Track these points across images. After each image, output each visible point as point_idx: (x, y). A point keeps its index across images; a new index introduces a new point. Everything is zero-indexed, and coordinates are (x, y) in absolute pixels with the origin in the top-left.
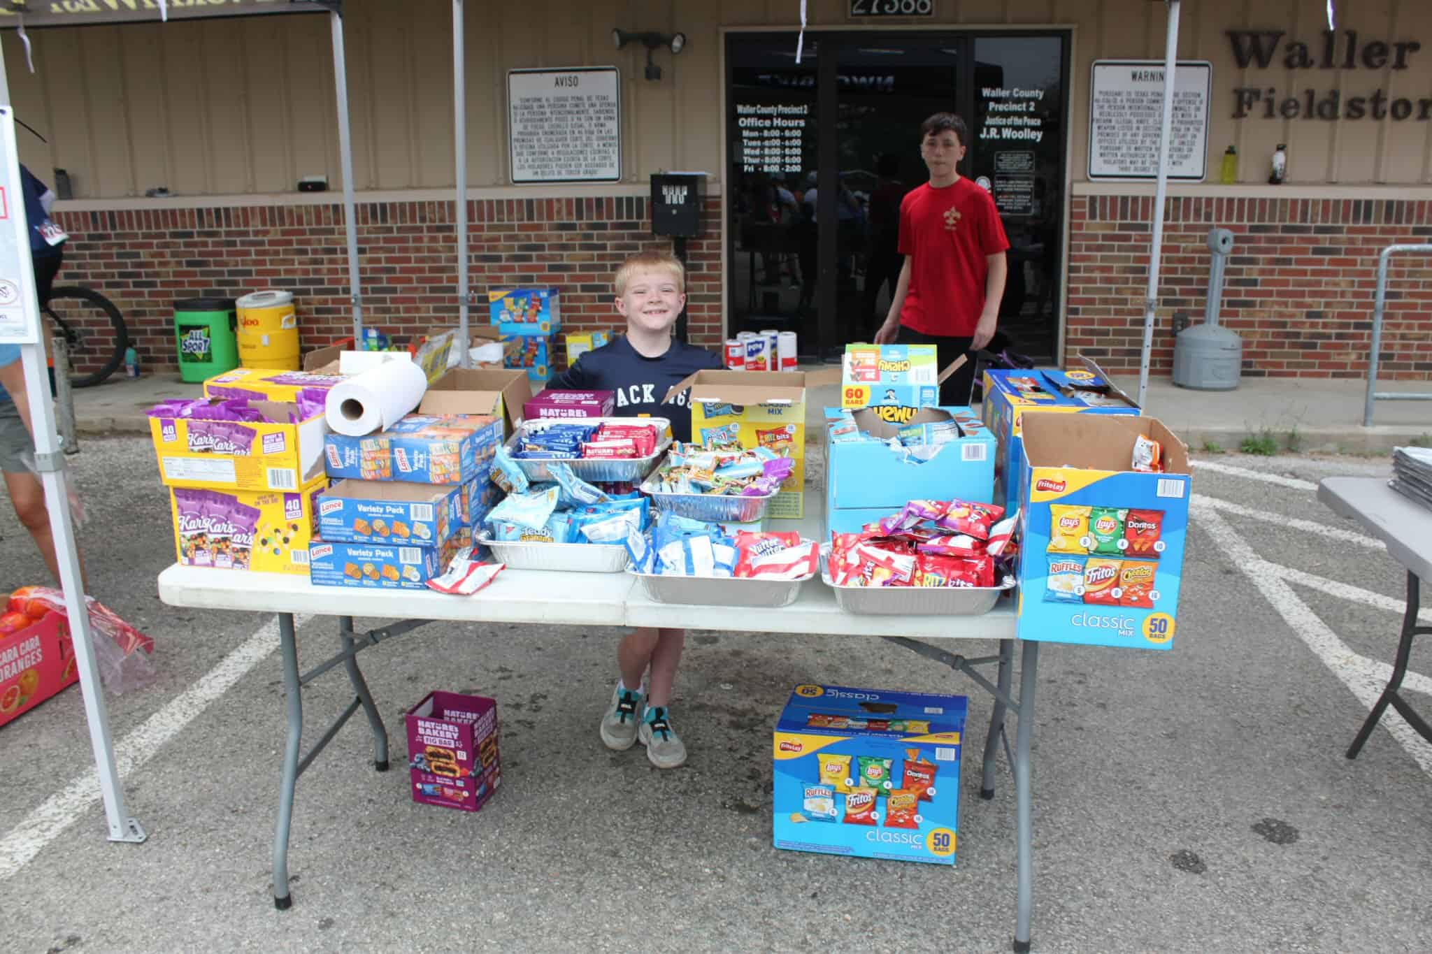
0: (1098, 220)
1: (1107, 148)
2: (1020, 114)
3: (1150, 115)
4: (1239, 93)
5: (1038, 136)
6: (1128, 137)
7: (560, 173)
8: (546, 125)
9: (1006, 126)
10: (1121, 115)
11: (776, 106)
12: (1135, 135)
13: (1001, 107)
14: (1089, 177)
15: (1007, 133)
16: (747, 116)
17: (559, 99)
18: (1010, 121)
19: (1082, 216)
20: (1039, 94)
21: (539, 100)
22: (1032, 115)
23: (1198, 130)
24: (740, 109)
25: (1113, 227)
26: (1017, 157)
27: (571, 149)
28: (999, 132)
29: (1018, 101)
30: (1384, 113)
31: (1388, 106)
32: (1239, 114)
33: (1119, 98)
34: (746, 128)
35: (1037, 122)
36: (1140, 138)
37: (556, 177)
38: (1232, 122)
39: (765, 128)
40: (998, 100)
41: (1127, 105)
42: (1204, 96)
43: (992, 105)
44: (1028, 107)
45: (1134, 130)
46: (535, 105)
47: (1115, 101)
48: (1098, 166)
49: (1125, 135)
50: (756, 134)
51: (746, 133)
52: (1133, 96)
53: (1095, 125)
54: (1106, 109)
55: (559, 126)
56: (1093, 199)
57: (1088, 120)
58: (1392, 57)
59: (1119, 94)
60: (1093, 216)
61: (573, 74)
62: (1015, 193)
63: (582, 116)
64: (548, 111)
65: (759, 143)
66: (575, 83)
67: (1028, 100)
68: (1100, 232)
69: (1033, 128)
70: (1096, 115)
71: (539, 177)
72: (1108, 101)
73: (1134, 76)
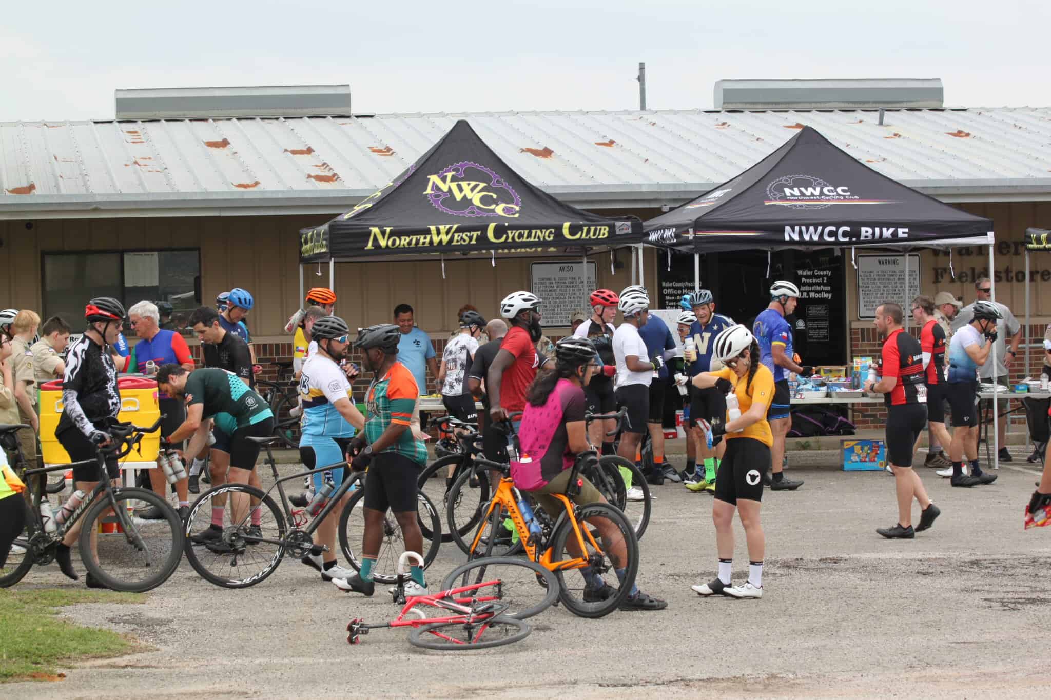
0: (866, 342)
1: (867, 302)
2: (819, 284)
3: (890, 283)
4: (936, 270)
5: (829, 296)
6: (879, 295)
7: (561, 321)
8: (554, 293)
9: (812, 291)
10: (874, 283)
11: (684, 282)
12: (882, 294)
13: (809, 281)
14: (859, 318)
15: (812, 295)
16: (668, 288)
17: (561, 279)
18: (813, 288)
19: (857, 340)
20: (829, 273)
21: (550, 279)
22: (825, 285)
23: (916, 290)
24: (664, 284)
25: (875, 345)
26: (819, 308)
27: (569, 307)
28: (808, 294)
29: (818, 277)
30: (1012, 278)
31: (1013, 274)
32: (936, 281)
33: (872, 275)
34: (667, 295)
35: (828, 288)
36: (885, 295)
37: (560, 324)
38: (933, 285)
39: (678, 295)
40: (807, 277)
41: (877, 278)
42: (917, 272)
43: (803, 280)
44: (823, 280)
45: (882, 292)
46: (548, 281)
47: (870, 276)
48: (864, 312)
49: (877, 294)
50: (673, 298)
51: (667, 298)
52: (880, 273)
53: (860, 289)
54: (866, 281)
55: (561, 294)
56: (863, 330)
57: (857, 287)
58: (1013, 250)
59: (872, 272)
60: (863, 340)
61: (570, 265)
62: (819, 328)
63: (576, 289)
64: (555, 285)
65: (675, 303)
66: (571, 269)
67: (823, 276)
68: (868, 348)
69: (826, 292)
70: (861, 284)
71: (549, 324)
72: (867, 276)
73: (880, 262)
